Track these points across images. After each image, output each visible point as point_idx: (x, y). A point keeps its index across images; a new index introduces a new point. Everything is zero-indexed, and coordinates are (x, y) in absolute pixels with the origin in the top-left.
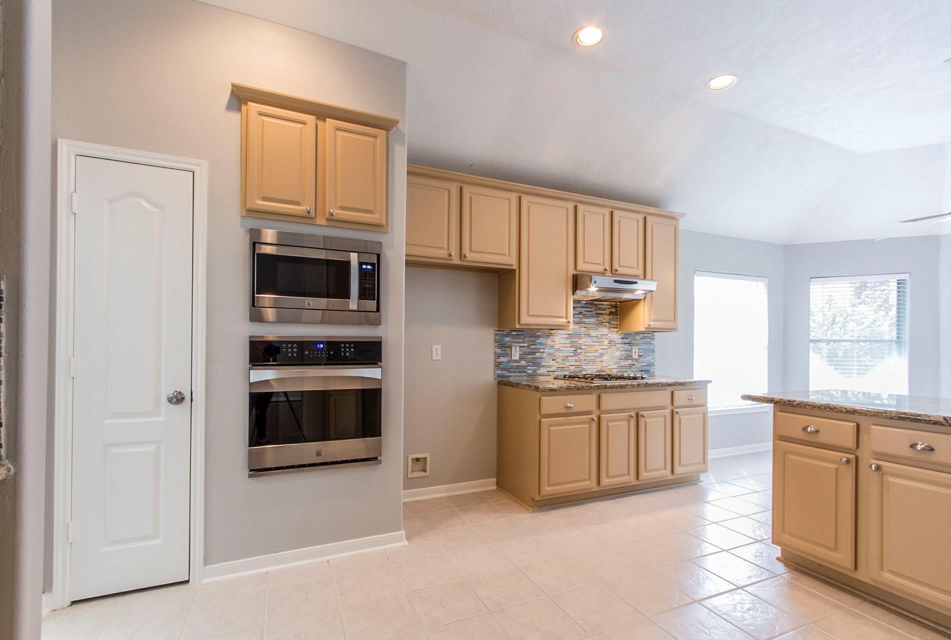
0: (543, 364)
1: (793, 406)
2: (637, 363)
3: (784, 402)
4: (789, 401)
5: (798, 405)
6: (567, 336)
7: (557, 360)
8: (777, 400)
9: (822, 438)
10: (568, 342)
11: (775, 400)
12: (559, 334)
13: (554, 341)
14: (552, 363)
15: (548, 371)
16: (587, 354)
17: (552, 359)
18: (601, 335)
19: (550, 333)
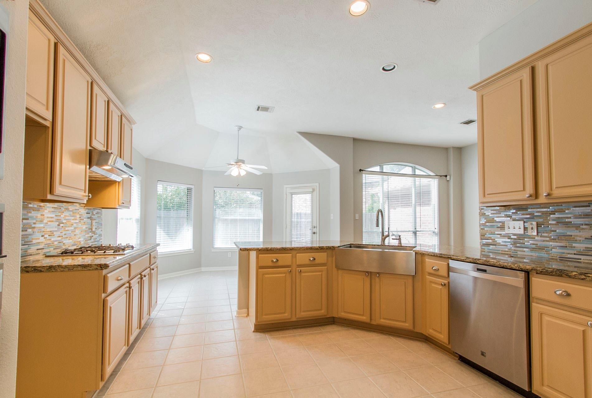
0: (34, 242)
1: (268, 250)
2: (94, 235)
3: (264, 249)
4: (266, 248)
5: (270, 249)
6: (53, 210)
7: (45, 236)
8: (260, 248)
9: (280, 263)
10: (53, 216)
11: (259, 248)
12: (48, 207)
13: (44, 215)
14: (42, 240)
15: (38, 250)
16: (67, 229)
17: (41, 236)
18: (75, 209)
19: (40, 206)
